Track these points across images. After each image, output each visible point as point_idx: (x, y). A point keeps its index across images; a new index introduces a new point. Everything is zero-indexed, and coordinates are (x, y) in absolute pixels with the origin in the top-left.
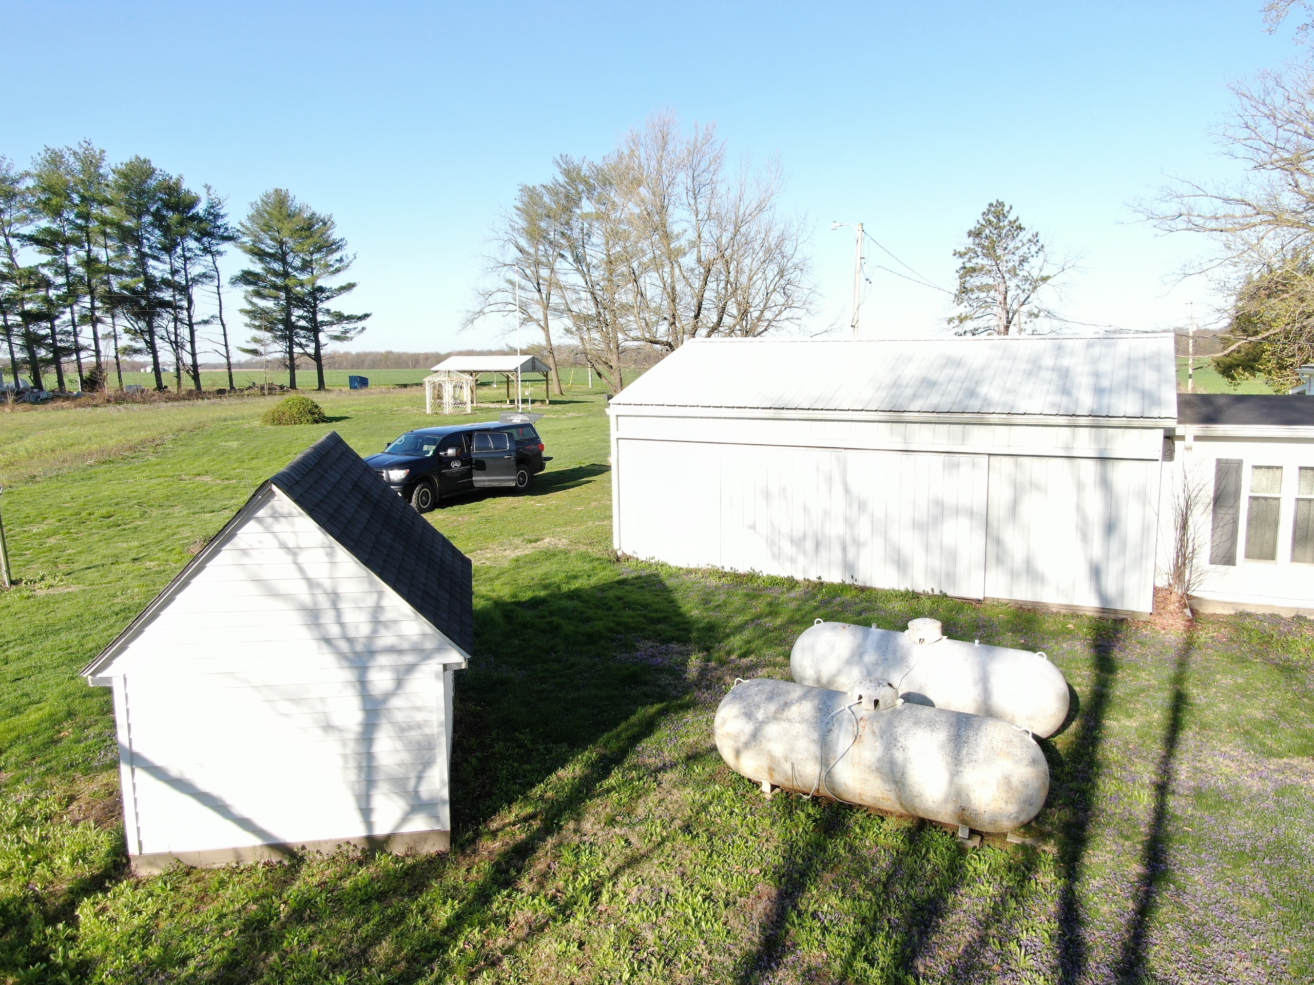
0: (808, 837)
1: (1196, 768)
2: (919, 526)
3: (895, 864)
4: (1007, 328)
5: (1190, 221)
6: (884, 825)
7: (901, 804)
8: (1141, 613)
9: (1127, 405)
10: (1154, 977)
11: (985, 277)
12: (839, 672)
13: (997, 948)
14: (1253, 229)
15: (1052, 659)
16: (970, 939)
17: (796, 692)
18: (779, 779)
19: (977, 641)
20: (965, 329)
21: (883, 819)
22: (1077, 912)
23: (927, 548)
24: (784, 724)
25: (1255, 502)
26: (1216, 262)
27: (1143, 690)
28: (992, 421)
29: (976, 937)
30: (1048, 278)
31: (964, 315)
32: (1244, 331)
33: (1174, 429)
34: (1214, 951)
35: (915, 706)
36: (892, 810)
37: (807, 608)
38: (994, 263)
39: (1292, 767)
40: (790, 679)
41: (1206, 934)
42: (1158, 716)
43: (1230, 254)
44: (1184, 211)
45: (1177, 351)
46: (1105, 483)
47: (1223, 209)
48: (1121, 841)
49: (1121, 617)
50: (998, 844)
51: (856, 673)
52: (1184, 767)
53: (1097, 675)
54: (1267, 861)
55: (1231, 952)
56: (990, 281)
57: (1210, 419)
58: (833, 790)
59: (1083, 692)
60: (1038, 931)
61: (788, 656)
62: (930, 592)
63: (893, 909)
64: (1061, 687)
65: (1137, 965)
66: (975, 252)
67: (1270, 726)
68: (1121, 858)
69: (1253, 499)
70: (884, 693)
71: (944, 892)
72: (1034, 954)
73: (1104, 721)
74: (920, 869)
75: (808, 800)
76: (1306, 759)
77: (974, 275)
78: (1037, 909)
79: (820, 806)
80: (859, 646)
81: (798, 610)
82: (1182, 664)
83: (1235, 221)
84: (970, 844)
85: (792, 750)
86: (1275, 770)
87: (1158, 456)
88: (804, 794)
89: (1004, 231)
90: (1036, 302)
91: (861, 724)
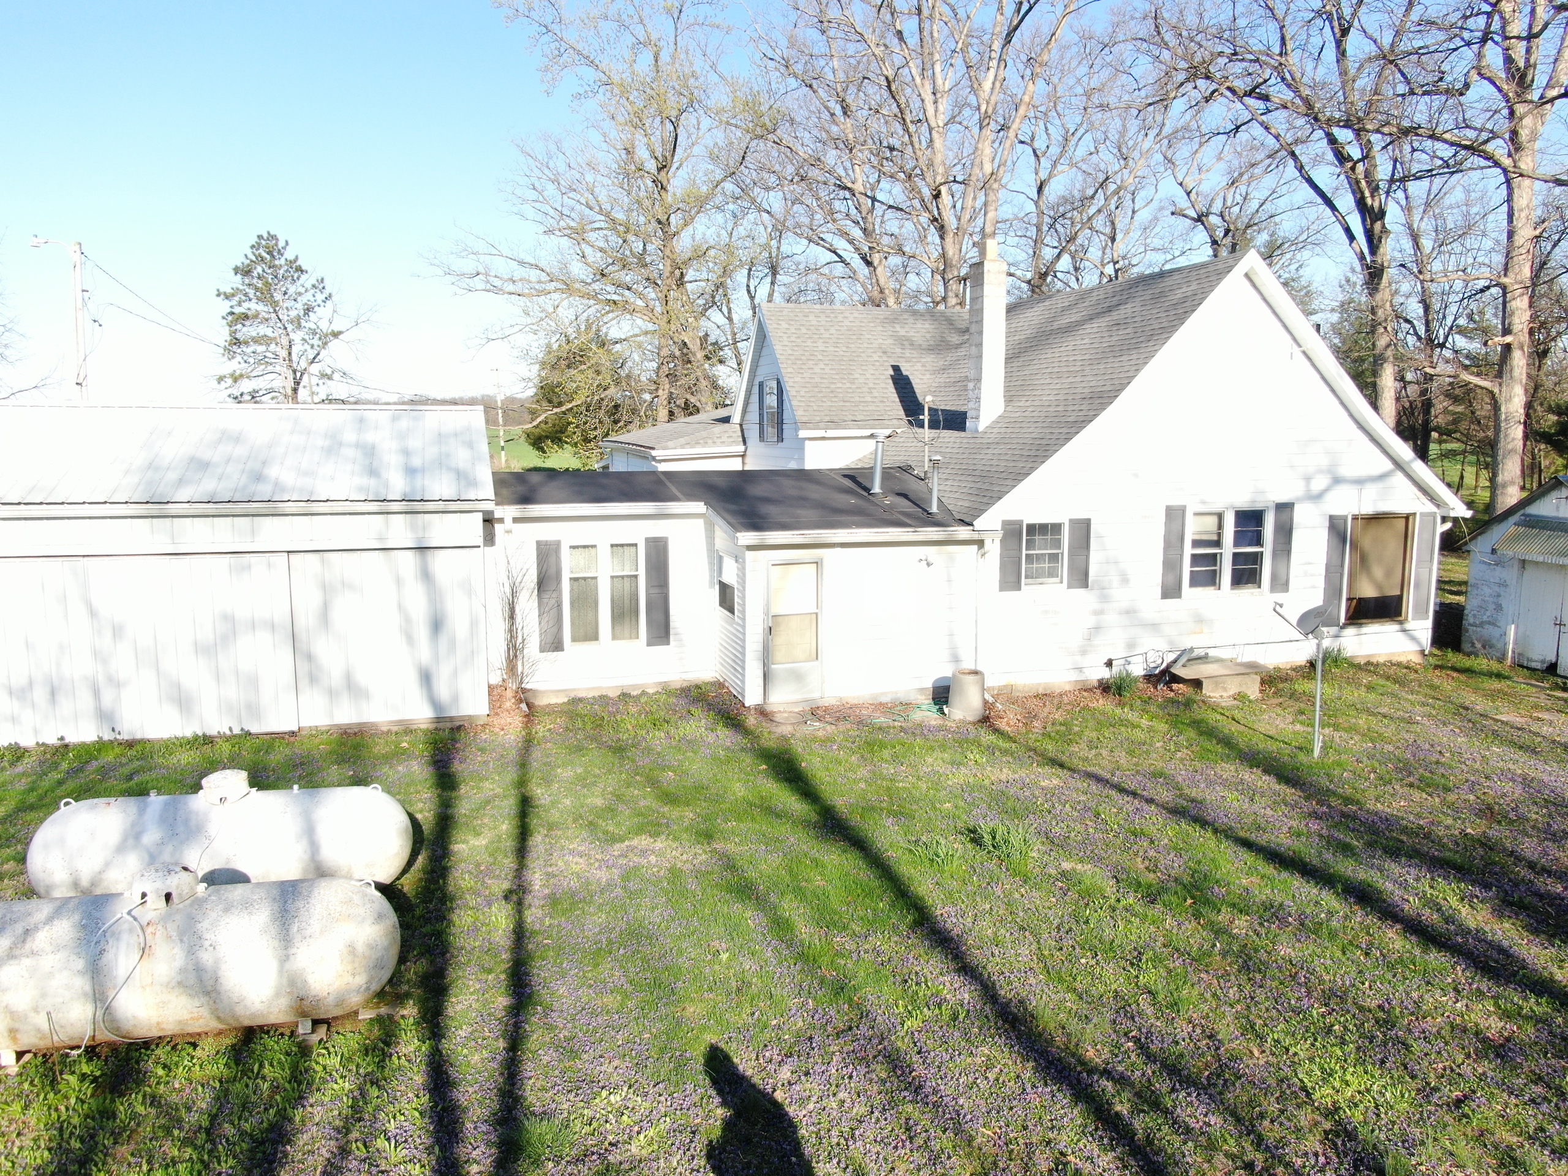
0: (86, 1106)
1: (548, 874)
2: (205, 650)
3: (219, 1098)
4: (295, 390)
5: (488, 282)
6: (198, 1052)
7: (218, 1018)
8: (478, 717)
9: (441, 487)
10: (533, 1114)
11: (262, 326)
12: (107, 865)
13: (362, 1153)
14: (548, 296)
15: (388, 790)
16: (327, 1155)
17: (41, 910)
18: (27, 1041)
19: (296, 787)
20: (241, 390)
21: (195, 1045)
22: (447, 1073)
23: (218, 677)
24: (26, 962)
25: (576, 584)
26: (517, 328)
27: (488, 802)
28: (288, 511)
29: (335, 1150)
30: (340, 333)
31: (238, 373)
32: (550, 402)
33: (492, 512)
34: (584, 1064)
35: (224, 887)
36: (206, 1029)
37: (46, 783)
38: (271, 310)
39: (632, 849)
40: (30, 892)
41: (577, 1047)
42: (506, 827)
43: (529, 320)
44: (481, 269)
45: (487, 422)
46: (426, 576)
47: (520, 272)
48: (484, 976)
49: (458, 724)
50: (349, 1027)
51: (133, 861)
52: (537, 876)
53: (439, 796)
54: (622, 951)
55: (601, 1057)
56: (269, 332)
57: (526, 499)
58: (116, 1030)
59: (426, 818)
60: (407, 1113)
61: (22, 859)
62: (228, 732)
63: (223, 1158)
64: (404, 820)
65: (515, 1108)
66: (246, 295)
67: (610, 811)
68: (486, 996)
69: (574, 580)
70: (177, 882)
71: (289, 1110)
72: (406, 1141)
73: (452, 847)
74: (254, 1093)
75: (79, 1056)
76: (644, 837)
77: (247, 323)
78: (403, 1088)
79: (99, 1058)
80: (133, 825)
81: (32, 790)
82: (523, 765)
83: (532, 285)
84: (315, 1038)
85: (44, 995)
86: (620, 856)
87: (480, 541)
88: (72, 1048)
89: (282, 272)
90: (328, 361)
91: (150, 930)
